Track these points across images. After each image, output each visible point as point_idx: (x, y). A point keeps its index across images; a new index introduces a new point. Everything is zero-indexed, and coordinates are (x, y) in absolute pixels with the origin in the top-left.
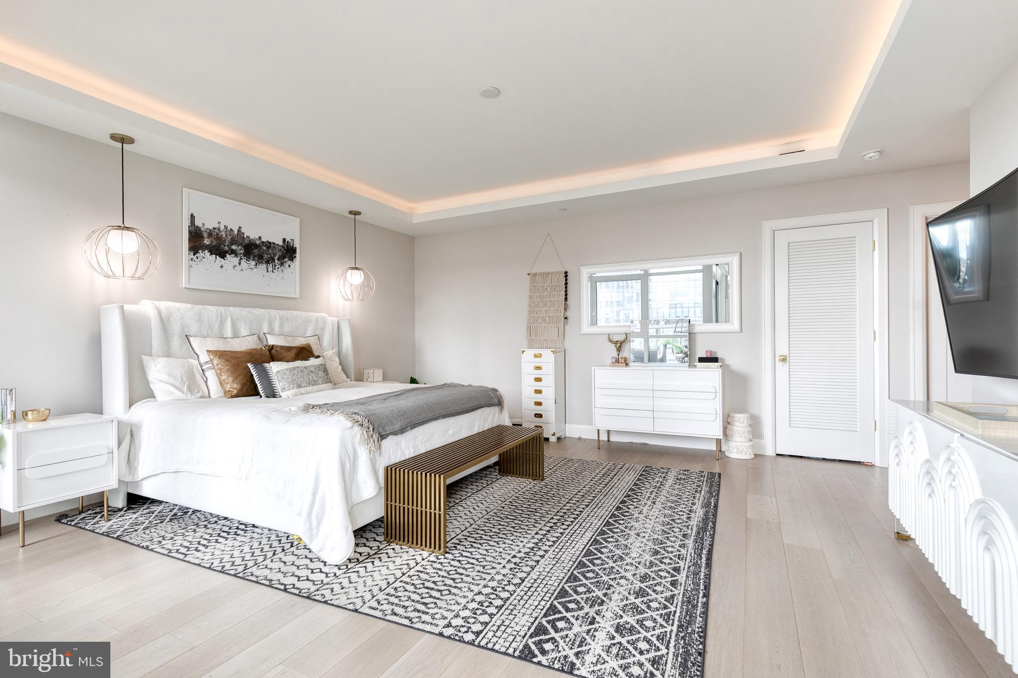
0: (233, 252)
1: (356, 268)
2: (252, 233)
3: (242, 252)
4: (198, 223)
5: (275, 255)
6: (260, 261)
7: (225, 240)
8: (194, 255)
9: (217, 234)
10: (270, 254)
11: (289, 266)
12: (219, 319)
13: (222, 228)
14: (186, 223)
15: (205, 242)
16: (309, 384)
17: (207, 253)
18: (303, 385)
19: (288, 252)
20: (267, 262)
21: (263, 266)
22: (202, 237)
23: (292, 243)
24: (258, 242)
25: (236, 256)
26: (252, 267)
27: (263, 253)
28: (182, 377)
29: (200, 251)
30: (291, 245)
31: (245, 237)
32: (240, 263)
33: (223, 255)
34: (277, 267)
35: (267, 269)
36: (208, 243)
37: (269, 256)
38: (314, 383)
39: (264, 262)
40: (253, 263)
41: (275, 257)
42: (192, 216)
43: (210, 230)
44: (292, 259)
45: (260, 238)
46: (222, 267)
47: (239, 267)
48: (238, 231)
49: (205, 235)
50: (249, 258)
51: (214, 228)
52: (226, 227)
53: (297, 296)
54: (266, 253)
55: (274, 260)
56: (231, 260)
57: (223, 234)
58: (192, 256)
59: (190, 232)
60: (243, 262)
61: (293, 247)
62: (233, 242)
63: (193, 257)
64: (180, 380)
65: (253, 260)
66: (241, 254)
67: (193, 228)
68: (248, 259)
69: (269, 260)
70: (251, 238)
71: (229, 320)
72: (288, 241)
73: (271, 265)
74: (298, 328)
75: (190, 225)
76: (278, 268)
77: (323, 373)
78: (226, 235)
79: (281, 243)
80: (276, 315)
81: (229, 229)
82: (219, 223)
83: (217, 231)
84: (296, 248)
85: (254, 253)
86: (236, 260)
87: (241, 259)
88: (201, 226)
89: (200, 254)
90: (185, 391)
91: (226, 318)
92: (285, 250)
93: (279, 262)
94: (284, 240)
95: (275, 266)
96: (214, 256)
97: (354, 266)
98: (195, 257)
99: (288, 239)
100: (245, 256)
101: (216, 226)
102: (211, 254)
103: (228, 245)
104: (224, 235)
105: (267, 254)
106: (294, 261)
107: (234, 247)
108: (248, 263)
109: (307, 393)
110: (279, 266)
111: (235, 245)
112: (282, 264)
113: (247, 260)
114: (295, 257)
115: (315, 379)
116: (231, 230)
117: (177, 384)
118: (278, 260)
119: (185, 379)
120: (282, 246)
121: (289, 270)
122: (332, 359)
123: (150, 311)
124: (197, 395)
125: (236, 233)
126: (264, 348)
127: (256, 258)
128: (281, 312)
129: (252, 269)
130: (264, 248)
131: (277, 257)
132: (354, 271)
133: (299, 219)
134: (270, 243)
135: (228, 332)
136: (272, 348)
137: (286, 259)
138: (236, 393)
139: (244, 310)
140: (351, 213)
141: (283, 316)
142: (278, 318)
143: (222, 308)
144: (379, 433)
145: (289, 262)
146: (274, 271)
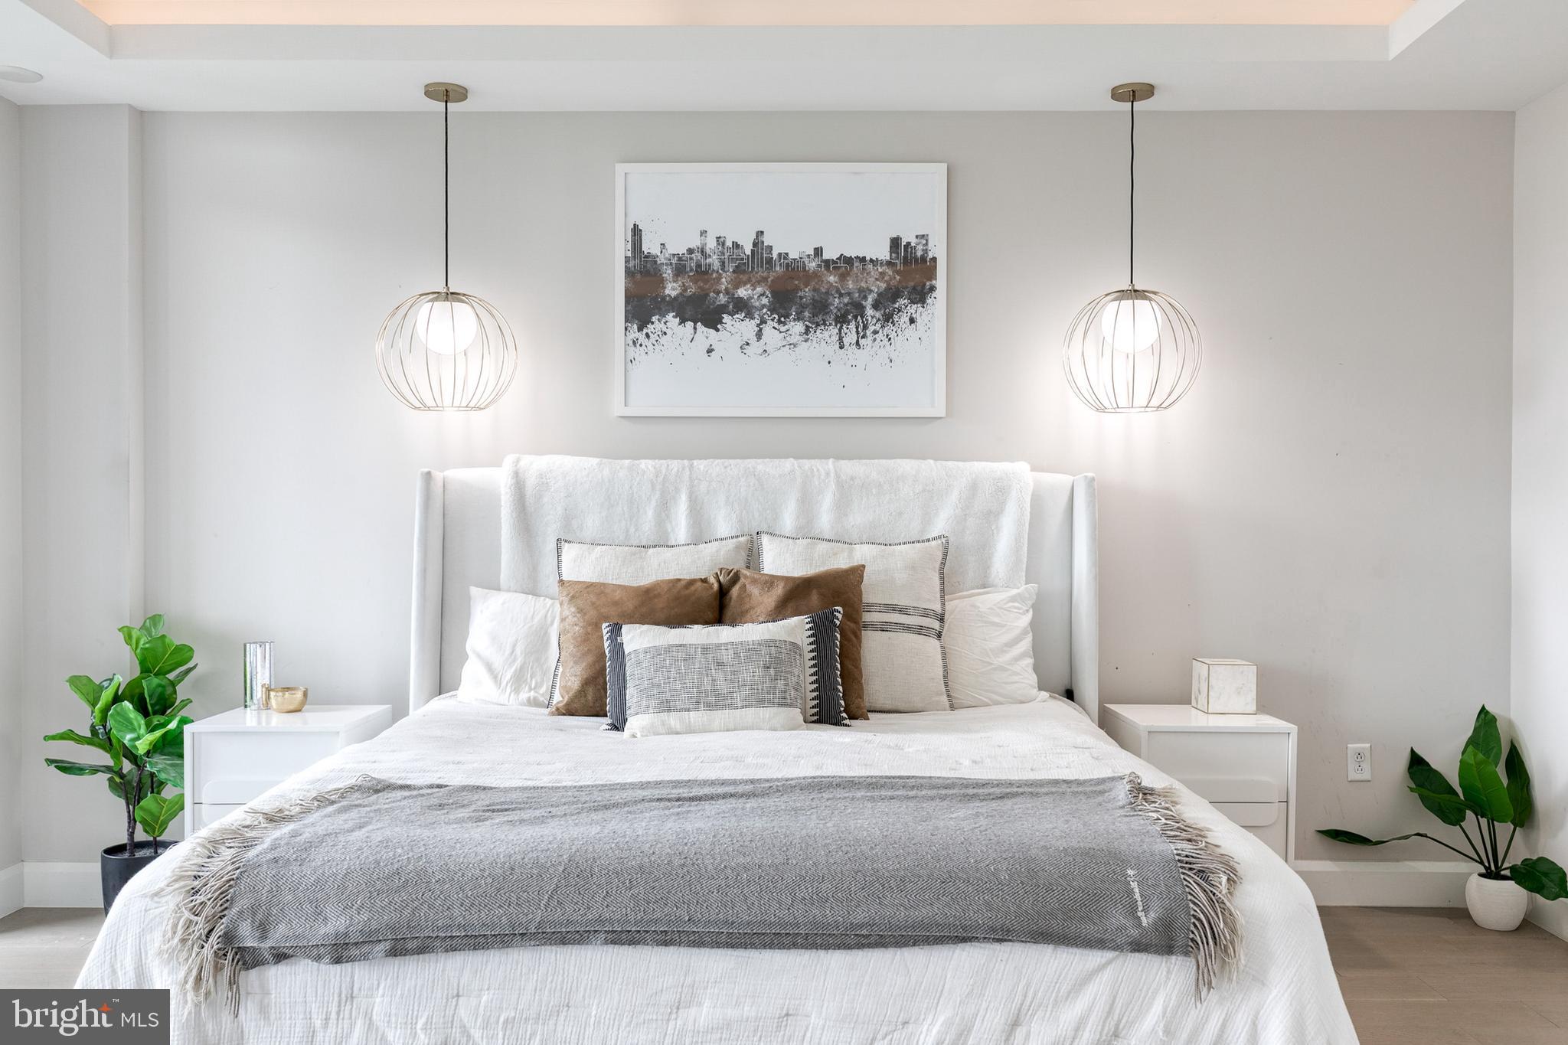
0: (742, 307)
1: (1136, 293)
2: (791, 244)
3: (765, 301)
4: (650, 246)
5: (864, 293)
6: (819, 319)
7: (720, 277)
8: (640, 329)
9: (699, 266)
10: (849, 294)
11: (912, 321)
12: (658, 494)
13: (711, 244)
14: (621, 249)
15: (667, 292)
16: (698, 703)
17: (672, 319)
18: (679, 705)
19: (911, 276)
20: (841, 320)
21: (826, 334)
22: (660, 280)
23: (920, 247)
24: (812, 265)
25: (750, 315)
26: (796, 339)
27: (827, 293)
28: (514, 646)
29: (654, 319)
30: (919, 254)
31: (775, 256)
32: (759, 335)
33: (713, 321)
34: (872, 328)
35: (841, 339)
36: (673, 294)
37: (846, 300)
38: (715, 701)
39: (830, 320)
40: (799, 327)
41: (865, 298)
42: (636, 231)
43: (680, 259)
44: (921, 294)
45: (818, 252)
46: (710, 351)
47: (756, 347)
48: (755, 244)
49: (668, 273)
50: (787, 316)
51: (690, 251)
52: (721, 242)
53: (938, 411)
54: (838, 291)
55: (859, 310)
56: (738, 328)
57: (714, 261)
58: (634, 333)
59: (629, 273)
60: (767, 330)
61: (923, 259)
62: (742, 274)
63: (637, 335)
64: (508, 652)
65: (798, 319)
66: (764, 306)
67: (638, 261)
68: (783, 317)
69: (847, 312)
70: (791, 256)
71: (684, 497)
72: (909, 244)
73: (852, 325)
74: (900, 514)
75: (629, 254)
76: (875, 332)
77: (760, 672)
78: (723, 264)
79: (883, 253)
80: (828, 474)
81: (729, 244)
82: (703, 233)
83: (697, 256)
84: (934, 259)
85: (801, 298)
86: (748, 327)
87: (763, 322)
88: (655, 250)
89: (656, 325)
90: (504, 683)
91: (677, 490)
92: (898, 272)
93: (878, 315)
94: (895, 243)
95: (865, 327)
96: (690, 324)
97: (1126, 286)
98: (641, 337)
99: (908, 237)
100: (773, 310)
101: (695, 242)
102: (683, 321)
103: (726, 289)
104: (716, 265)
105: (841, 295)
106: (929, 301)
107: (742, 292)
108: (783, 329)
109: (690, 731)
110: (878, 326)
111: (745, 284)
112: (888, 318)
113: (779, 322)
114: (932, 289)
115: (723, 687)
116: (736, 245)
117: (498, 661)
118: (875, 306)
119: (518, 651)
120: (889, 264)
121: (910, 331)
122: (996, 620)
123: (500, 479)
124: (524, 695)
125: (748, 252)
126: (712, 580)
127: (807, 314)
128: (849, 467)
129: (795, 345)
130: (832, 279)
131: (870, 299)
132: (1127, 304)
133: (945, 166)
134: (849, 261)
135: (680, 529)
136: (736, 578)
137: (902, 302)
138: (567, 704)
139: (736, 466)
140: (1117, 94)
141: (852, 479)
142: (833, 487)
143: (675, 465)
144: (229, 937)
145: (912, 309)
146: (862, 342)
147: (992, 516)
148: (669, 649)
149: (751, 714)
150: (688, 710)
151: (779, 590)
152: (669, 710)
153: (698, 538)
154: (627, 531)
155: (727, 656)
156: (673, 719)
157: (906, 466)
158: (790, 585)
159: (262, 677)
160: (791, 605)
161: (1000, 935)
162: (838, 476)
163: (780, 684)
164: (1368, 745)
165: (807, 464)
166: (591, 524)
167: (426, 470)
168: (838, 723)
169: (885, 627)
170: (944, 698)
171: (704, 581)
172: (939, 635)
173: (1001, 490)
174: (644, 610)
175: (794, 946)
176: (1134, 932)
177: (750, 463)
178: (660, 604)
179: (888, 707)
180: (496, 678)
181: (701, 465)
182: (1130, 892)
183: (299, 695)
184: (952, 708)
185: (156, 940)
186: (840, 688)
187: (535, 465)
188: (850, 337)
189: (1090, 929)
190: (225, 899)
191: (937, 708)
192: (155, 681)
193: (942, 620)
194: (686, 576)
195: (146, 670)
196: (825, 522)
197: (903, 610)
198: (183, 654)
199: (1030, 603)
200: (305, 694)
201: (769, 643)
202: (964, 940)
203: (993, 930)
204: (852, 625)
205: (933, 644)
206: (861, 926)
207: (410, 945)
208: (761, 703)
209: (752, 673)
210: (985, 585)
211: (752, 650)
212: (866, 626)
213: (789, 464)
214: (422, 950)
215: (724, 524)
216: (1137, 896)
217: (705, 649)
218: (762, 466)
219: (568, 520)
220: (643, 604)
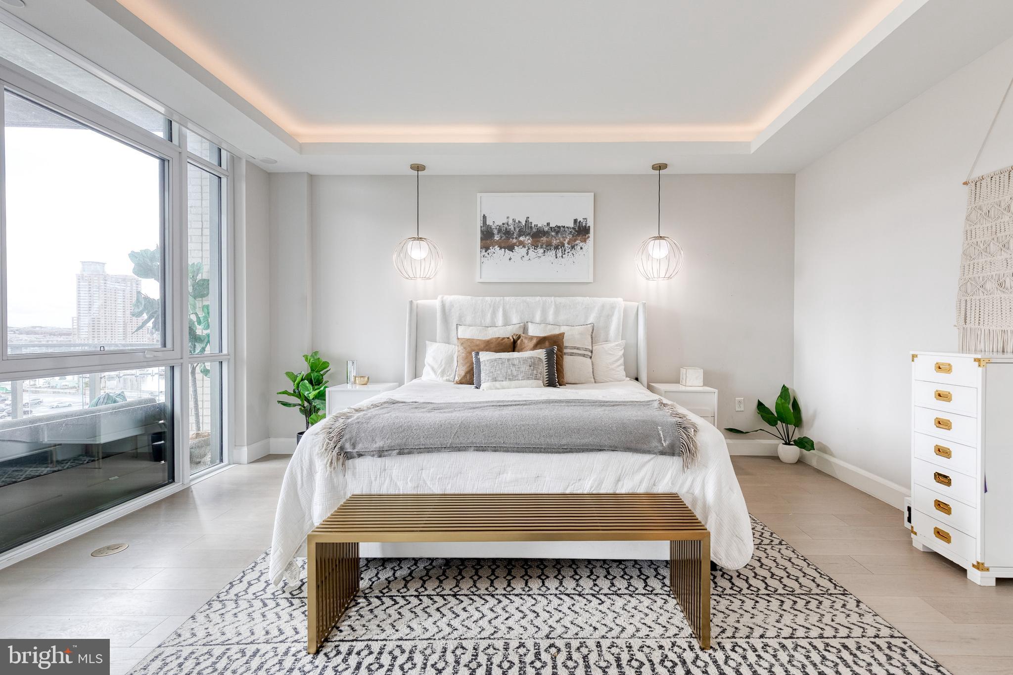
0: (522, 244)
1: (661, 238)
2: (539, 221)
3: (529, 241)
4: (489, 222)
5: (565, 238)
6: (548, 248)
7: (514, 233)
8: (486, 251)
9: (506, 229)
10: (559, 239)
11: (581, 248)
12: (492, 309)
13: (511, 222)
14: (479, 223)
15: (495, 238)
16: (506, 378)
17: (497, 248)
18: (499, 379)
19: (581, 231)
20: (556, 248)
21: (551, 253)
22: (492, 235)
23: (584, 223)
24: (546, 229)
25: (524, 247)
26: (540, 255)
27: (551, 239)
28: (441, 361)
29: (490, 248)
30: (584, 225)
31: (533, 226)
32: (527, 254)
33: (511, 248)
34: (567, 251)
35: (556, 255)
36: (497, 239)
37: (558, 241)
38: (511, 378)
39: (552, 248)
40: (541, 251)
41: (565, 240)
42: (484, 217)
43: (500, 227)
44: (585, 239)
45: (548, 224)
46: (510, 259)
47: (526, 258)
48: (526, 222)
49: (495, 232)
50: (537, 247)
51: (503, 224)
52: (514, 220)
53: (591, 280)
54: (555, 238)
55: (564, 246)
56: (520, 251)
57: (512, 227)
58: (484, 253)
59: (482, 231)
60: (530, 251)
61: (585, 226)
62: (521, 233)
63: (485, 253)
64: (439, 363)
65: (541, 247)
66: (529, 243)
67: (485, 228)
68: (536, 247)
69: (559, 245)
70: (539, 226)
71: (501, 310)
72: (580, 221)
73: (560, 250)
74: (577, 315)
75: (482, 225)
76: (568, 252)
77: (528, 367)
78: (515, 228)
79: (571, 225)
80: (552, 302)
81: (517, 221)
82: (508, 218)
83: (506, 226)
84: (589, 227)
85: (542, 240)
86: (524, 250)
87: (529, 249)
88: (491, 224)
89: (491, 250)
90: (438, 374)
91: (499, 307)
92: (577, 231)
93: (569, 246)
94: (575, 221)
95: (565, 251)
96: (503, 250)
98: (486, 254)
99: (580, 219)
100: (532, 245)
101: (505, 221)
102: (501, 248)
103: (516, 238)
104: (512, 229)
105: (556, 240)
106: (587, 241)
107: (521, 239)
108: (536, 251)
109: (503, 388)
110: (569, 250)
111: (523, 235)
112: (573, 247)
113: (535, 249)
114: (589, 237)
115: (515, 373)
116: (519, 222)
117: (436, 367)
118: (568, 243)
119: (443, 363)
120: (573, 228)
121: (581, 252)
122: (611, 352)
123: (436, 303)
124: (445, 378)
125: (524, 224)
126: (511, 338)
127: (544, 246)
128: (559, 300)
129: (540, 257)
130: (553, 234)
131: (567, 241)
132: (656, 242)
133: (593, 194)
134: (559, 227)
135: (500, 321)
136: (519, 337)
137: (578, 242)
138: (460, 380)
139: (519, 299)
140: (653, 168)
141: (560, 303)
142: (553, 306)
143: (498, 299)
144: (342, 448)
145: (581, 244)
146: (563, 256)
147: (609, 317)
148: (495, 360)
149: (525, 382)
150: (503, 381)
151: (534, 341)
152: (496, 381)
153: (506, 323)
154: (481, 322)
155: (516, 362)
156: (497, 384)
157: (579, 299)
158: (538, 339)
159: (352, 373)
160: (538, 346)
161: (614, 449)
162: (555, 303)
163: (535, 372)
164: (743, 398)
165: (544, 298)
166: (469, 319)
167: (410, 300)
168: (555, 386)
169: (572, 354)
170: (593, 379)
171: (508, 338)
172: (591, 358)
173: (613, 307)
174: (487, 347)
175: (540, 452)
176: (661, 448)
177: (524, 298)
178: (492, 345)
179: (573, 382)
180: (435, 372)
181: (507, 299)
182: (659, 435)
183: (366, 379)
184: (595, 382)
185: (317, 450)
186: (556, 374)
187: (449, 298)
188: (560, 254)
190: (340, 435)
191: (591, 383)
192: (316, 374)
193: (592, 352)
194: (502, 336)
195: (312, 370)
196: (551, 318)
197: (578, 349)
198: (325, 365)
199: (623, 347)
200: (368, 378)
201: (531, 358)
203: (611, 447)
204: (561, 353)
205: (589, 360)
206: (564, 445)
207: (406, 451)
208: (528, 378)
209: (525, 368)
210: (607, 341)
211: (525, 360)
212: (565, 354)
213: (538, 298)
214: (409, 453)
215: (515, 319)
216: (662, 436)
217: (509, 360)
218: (529, 299)
219: (460, 317)
220: (487, 346)
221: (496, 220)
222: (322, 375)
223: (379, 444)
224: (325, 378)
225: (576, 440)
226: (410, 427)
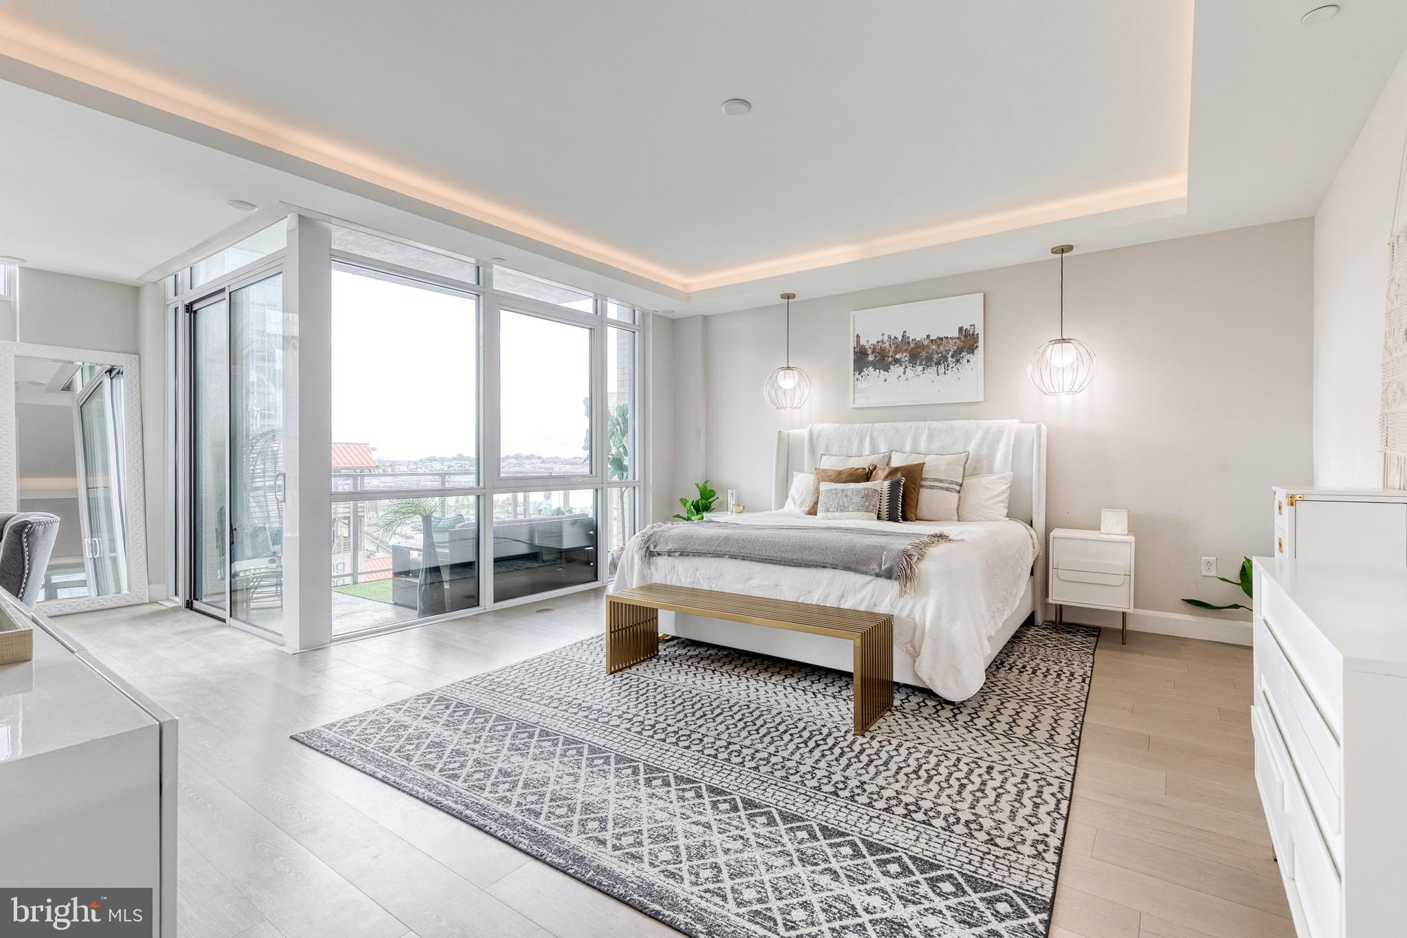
0: (897, 361)
1: (1064, 340)
2: (917, 335)
3: (907, 359)
4: (863, 342)
5: (947, 351)
6: (929, 364)
7: (889, 351)
8: (859, 374)
9: (881, 347)
10: (941, 353)
11: (968, 361)
12: (859, 437)
13: (886, 338)
14: (852, 344)
15: (869, 359)
17: (871, 369)
19: (967, 342)
20: (938, 363)
21: (932, 370)
22: (867, 355)
23: (972, 330)
24: (926, 343)
25: (901, 365)
26: (919, 373)
27: (932, 353)
28: (801, 492)
29: (864, 369)
30: (971, 333)
31: (911, 340)
32: (904, 373)
33: (887, 369)
35: (938, 371)
36: (872, 359)
37: (940, 355)
38: (842, 509)
39: (933, 364)
40: (921, 368)
41: (948, 354)
42: (858, 336)
43: (874, 346)
44: (972, 349)
45: (928, 337)
46: (885, 380)
47: (903, 377)
48: (903, 337)
49: (870, 351)
50: (916, 364)
51: (878, 342)
52: (889, 337)
53: (982, 400)
54: (936, 352)
55: (945, 358)
56: (896, 370)
57: (887, 345)
59: (855, 353)
60: (907, 370)
61: (973, 334)
62: (898, 349)
63: (858, 376)
64: (799, 494)
65: (920, 365)
66: (906, 361)
67: (858, 348)
68: (914, 364)
69: (941, 360)
70: (917, 339)
71: (868, 438)
72: (966, 329)
73: (943, 365)
75: (855, 346)
76: (952, 367)
78: (890, 345)
79: (956, 335)
80: (925, 427)
81: (893, 337)
82: (883, 334)
83: (880, 344)
84: (978, 334)
85: (922, 356)
86: (900, 370)
87: (906, 367)
88: (865, 343)
89: (865, 372)
91: (866, 435)
92: (962, 341)
93: (954, 360)
94: (961, 329)
95: (948, 366)
96: (878, 370)
97: (1059, 337)
98: (860, 377)
99: (966, 326)
100: (910, 362)
101: (880, 339)
102: (875, 369)
103: (892, 355)
104: (888, 346)
105: (938, 354)
106: (976, 352)
107: (898, 356)
108: (914, 369)
110: (954, 365)
111: (899, 352)
112: (958, 361)
113: (913, 367)
114: (977, 347)
116: (896, 338)
117: (796, 498)
118: (952, 357)
119: (804, 493)
120: (958, 338)
121: (968, 366)
122: (990, 486)
123: (805, 432)
124: (802, 509)
125: (900, 340)
126: (867, 468)
127: (924, 363)
128: (935, 424)
129: (919, 376)
130: (934, 347)
131: (950, 355)
132: (1059, 345)
133: (982, 294)
134: (941, 339)
135: (867, 451)
136: (875, 468)
137: (964, 353)
138: (809, 511)
139: (889, 425)
140: (1054, 251)
141: (935, 429)
142: (926, 432)
143: (866, 425)
144: (648, 548)
145: (968, 356)
146: (946, 372)
147: (996, 441)
148: (832, 490)
149: (856, 514)
150: (834, 512)
151: (890, 471)
152: (828, 511)
153: (873, 453)
154: (847, 451)
155: (849, 493)
156: (829, 515)
157: (960, 423)
159: (731, 501)
160: (890, 477)
161: (835, 567)
162: (929, 428)
163: (867, 504)
164: (1215, 558)
165: (918, 423)
166: (835, 449)
167: (779, 430)
168: (897, 521)
169: (931, 487)
170: (956, 517)
171: (865, 469)
172: (959, 492)
173: (1000, 432)
174: (838, 478)
176: (877, 571)
177: (895, 424)
178: (843, 476)
179: (930, 519)
180: (795, 502)
181: (876, 425)
182: (881, 559)
183: (742, 507)
184: (959, 521)
186: (900, 509)
187: (818, 427)
188: (942, 370)
189: (864, 568)
190: (649, 539)
191: (952, 520)
192: (704, 501)
193: (961, 486)
194: (856, 467)
195: (702, 498)
196: (923, 446)
197: (941, 481)
198: (712, 494)
199: (1009, 480)
200: (744, 507)
201: (865, 489)
202: (824, 567)
204: (914, 486)
205: (957, 495)
207: (685, 553)
208: (858, 510)
209: (857, 499)
210: (991, 472)
211: (858, 491)
212: (923, 487)
213: (910, 424)
214: (687, 555)
215: (883, 448)
216: (883, 560)
217: (843, 491)
218: (899, 425)
219: (827, 447)
220: (838, 476)
221: (869, 340)
222: (711, 503)
223: (670, 547)
224: (713, 506)
225: (806, 556)
226: (692, 536)
